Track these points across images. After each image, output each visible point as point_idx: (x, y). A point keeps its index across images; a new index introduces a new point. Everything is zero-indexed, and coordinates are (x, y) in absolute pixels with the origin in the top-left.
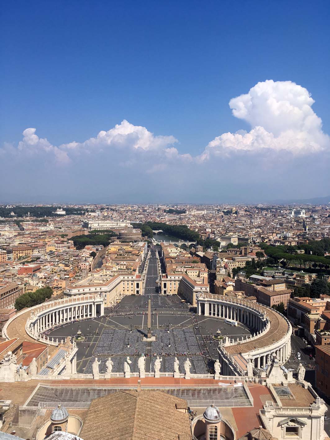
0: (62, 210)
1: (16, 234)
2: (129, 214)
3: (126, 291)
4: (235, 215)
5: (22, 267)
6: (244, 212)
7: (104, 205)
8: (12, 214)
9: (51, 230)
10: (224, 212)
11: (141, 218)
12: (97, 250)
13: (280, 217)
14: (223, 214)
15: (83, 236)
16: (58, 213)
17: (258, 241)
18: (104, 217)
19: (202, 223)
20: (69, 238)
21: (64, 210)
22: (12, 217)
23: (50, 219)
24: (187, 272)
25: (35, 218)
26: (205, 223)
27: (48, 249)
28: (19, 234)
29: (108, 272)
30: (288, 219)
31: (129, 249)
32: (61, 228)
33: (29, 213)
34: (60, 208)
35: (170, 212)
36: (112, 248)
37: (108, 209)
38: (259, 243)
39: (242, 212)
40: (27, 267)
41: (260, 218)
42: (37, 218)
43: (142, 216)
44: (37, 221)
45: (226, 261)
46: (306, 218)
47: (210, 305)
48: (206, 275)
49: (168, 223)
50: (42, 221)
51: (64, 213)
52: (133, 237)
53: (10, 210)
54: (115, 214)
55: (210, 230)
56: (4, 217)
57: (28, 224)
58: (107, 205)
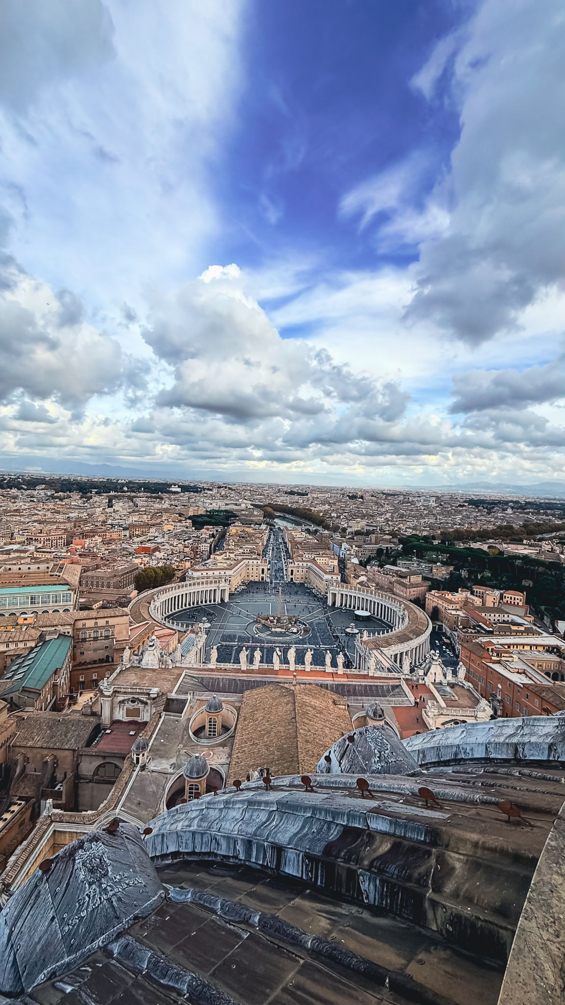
0: (177, 486)
1: (131, 510)
2: (248, 493)
3: (250, 576)
4: (361, 500)
5: (140, 545)
6: (370, 498)
7: (221, 484)
8: (125, 489)
9: (167, 508)
10: (348, 496)
11: (260, 500)
12: (217, 531)
13: (409, 504)
14: (348, 498)
15: (201, 515)
16: (173, 490)
17: (388, 528)
18: (222, 496)
19: (327, 507)
20: (187, 517)
21: (179, 487)
22: (124, 492)
23: (165, 495)
24: (316, 559)
25: (149, 495)
26: (329, 507)
27: (166, 528)
28: (134, 511)
29: (232, 556)
30: (417, 507)
31: (250, 530)
32: (177, 506)
33: (143, 489)
34: (175, 485)
35: (292, 493)
36: (233, 530)
37: (226, 487)
38: (388, 531)
39: (367, 497)
40: (145, 546)
41: (387, 504)
42: (151, 493)
43: (262, 497)
44: (151, 497)
45: (357, 549)
46: (437, 507)
47: (342, 595)
48: (336, 563)
49: (290, 506)
50: (156, 498)
51: (179, 490)
52: (254, 518)
53: (123, 485)
54: (233, 494)
55: (335, 515)
56: (118, 492)
57: (142, 500)
58: (224, 484)
